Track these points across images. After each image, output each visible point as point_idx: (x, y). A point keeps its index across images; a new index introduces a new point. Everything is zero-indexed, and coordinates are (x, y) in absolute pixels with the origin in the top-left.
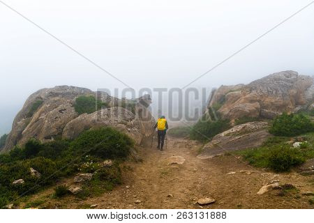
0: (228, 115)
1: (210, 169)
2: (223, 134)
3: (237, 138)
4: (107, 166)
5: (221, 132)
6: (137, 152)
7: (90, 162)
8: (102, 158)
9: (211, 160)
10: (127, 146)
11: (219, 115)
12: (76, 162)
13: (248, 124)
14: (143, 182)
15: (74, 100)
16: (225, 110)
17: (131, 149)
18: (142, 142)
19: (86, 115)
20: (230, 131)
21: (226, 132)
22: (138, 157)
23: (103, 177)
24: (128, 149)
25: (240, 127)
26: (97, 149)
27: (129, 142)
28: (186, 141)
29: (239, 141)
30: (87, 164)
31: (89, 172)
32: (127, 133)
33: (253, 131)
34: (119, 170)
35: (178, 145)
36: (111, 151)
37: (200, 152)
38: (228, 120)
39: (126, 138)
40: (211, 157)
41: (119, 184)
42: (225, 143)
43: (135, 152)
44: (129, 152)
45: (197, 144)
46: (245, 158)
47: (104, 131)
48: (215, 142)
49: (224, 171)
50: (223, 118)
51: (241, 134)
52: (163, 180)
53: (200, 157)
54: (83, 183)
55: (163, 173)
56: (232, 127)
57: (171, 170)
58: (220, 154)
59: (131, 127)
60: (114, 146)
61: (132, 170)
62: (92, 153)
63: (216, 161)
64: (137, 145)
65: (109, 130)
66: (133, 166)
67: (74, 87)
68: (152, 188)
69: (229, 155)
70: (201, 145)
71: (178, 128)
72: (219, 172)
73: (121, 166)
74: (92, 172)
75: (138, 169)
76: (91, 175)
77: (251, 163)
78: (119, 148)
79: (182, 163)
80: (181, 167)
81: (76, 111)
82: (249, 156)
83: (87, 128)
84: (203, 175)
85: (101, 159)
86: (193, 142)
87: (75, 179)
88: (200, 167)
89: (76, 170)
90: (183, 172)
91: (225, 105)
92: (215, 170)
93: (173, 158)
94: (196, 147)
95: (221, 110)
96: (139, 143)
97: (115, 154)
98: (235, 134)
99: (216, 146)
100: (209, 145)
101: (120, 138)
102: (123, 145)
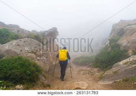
0: (125, 46)
2: (121, 63)
3: (133, 66)
5: (120, 61)
6: (45, 78)
7: (3, 86)
8: (14, 83)
10: (37, 73)
11: (118, 46)
16: (124, 42)
17: (40, 76)
18: (50, 70)
20: (128, 60)
21: (125, 61)
22: (46, 82)
24: (37, 76)
26: (10, 75)
27: (38, 69)
28: (89, 69)
32: (37, 62)
35: (82, 73)
37: (101, 78)
38: (126, 51)
39: (35, 65)
40: (111, 83)
42: (123, 70)
43: (44, 79)
44: (38, 78)
45: (99, 71)
47: (16, 59)
48: (114, 69)
50: (122, 49)
53: (101, 83)
56: (129, 57)
58: (118, 80)
59: (40, 56)
60: (25, 72)
62: (5, 78)
64: (45, 72)
65: (20, 58)
69: (126, 81)
70: (102, 72)
71: (82, 58)
78: (29, 75)
85: (13, 84)
86: (96, 70)
91: (124, 37)
93: (77, 84)
94: (98, 74)
95: (120, 42)
96: (47, 70)
97: (26, 79)
98: (132, 63)
99: (115, 73)
100: (109, 72)
101: (30, 65)
102: (33, 72)
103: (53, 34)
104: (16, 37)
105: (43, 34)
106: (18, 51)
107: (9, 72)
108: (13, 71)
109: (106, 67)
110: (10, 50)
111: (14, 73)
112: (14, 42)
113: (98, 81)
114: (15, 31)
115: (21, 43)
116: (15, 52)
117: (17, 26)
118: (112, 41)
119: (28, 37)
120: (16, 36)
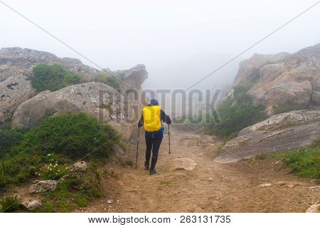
0: (261, 100)
1: (233, 179)
2: (254, 128)
3: (275, 133)
4: (79, 171)
6: (125, 150)
7: (53, 163)
8: (72, 158)
9: (236, 165)
10: (110, 141)
11: (249, 98)
12: (32, 164)
13: (292, 114)
14: (133, 196)
15: (31, 69)
16: (258, 92)
17: (116, 147)
18: (132, 137)
19: (47, 93)
20: (265, 123)
21: (259, 125)
22: (125, 157)
23: (73, 186)
24: (111, 146)
25: (280, 117)
26: (65, 144)
27: (112, 135)
28: (198, 136)
29: (278, 138)
30: (49, 167)
31: (51, 178)
32: (111, 124)
33: (299, 123)
34: (98, 177)
35: (186, 143)
36: (85, 149)
37: (219, 153)
38: (262, 107)
39: (108, 129)
40: (235, 161)
41: (98, 197)
42: (257, 140)
43: (122, 152)
44: (112, 151)
45: (215, 141)
46: (287, 164)
47: (75, 118)
48: (242, 138)
49: (255, 182)
50: (255, 103)
51: (281, 128)
52: (162, 193)
53: (219, 161)
54: (43, 194)
55: (162, 183)
56: (268, 117)
57: (175, 179)
58: (249, 157)
60: (91, 141)
61: (115, 177)
62: (57, 150)
63: (243, 168)
64: (124, 140)
65: (82, 116)
66: (117, 171)
67: (29, 51)
68: (146, 204)
69: (262, 158)
70: (219, 143)
72: (247, 183)
73: (100, 170)
74: (57, 178)
75: (125, 176)
76: (55, 182)
77: (295, 171)
78: (97, 145)
79: (191, 169)
80: (190, 175)
81: (33, 86)
82: (293, 161)
83: (49, 112)
84: (223, 187)
85: (70, 160)
86: (210, 138)
87: (32, 188)
88: (217, 176)
89: (32, 176)
90: (192, 182)
91: (259, 84)
92: (241, 180)
93: (179, 161)
94: (213, 146)
95: (252, 92)
96: (128, 137)
98: (272, 128)
99: (243, 144)
100: (233, 143)
101: (99, 129)
102: (104, 140)
103: (138, 75)
104: (76, 80)
105: (122, 75)
106: (79, 104)
107: (64, 140)
108: (70, 137)
109: (228, 134)
110: (66, 101)
111: (71, 141)
112: (73, 88)
113: (214, 157)
114: (75, 70)
115: (84, 90)
116: (74, 106)
117: (78, 61)
118: (238, 90)
119: (96, 80)
120: (75, 77)
